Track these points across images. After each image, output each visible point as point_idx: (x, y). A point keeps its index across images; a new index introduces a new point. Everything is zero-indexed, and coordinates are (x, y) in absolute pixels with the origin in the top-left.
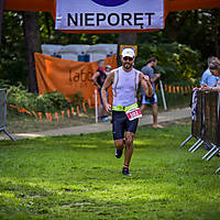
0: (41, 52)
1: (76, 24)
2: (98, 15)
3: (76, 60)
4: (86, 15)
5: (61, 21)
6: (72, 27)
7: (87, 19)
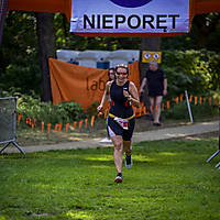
0: (56, 57)
1: (93, 26)
2: (117, 17)
3: (95, 67)
4: (104, 17)
5: (76, 23)
6: (89, 29)
7: (104, 21)
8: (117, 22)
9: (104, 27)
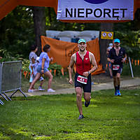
0: (45, 35)
1: (71, 16)
2: (87, 10)
4: (79, 9)
5: (60, 14)
6: (69, 18)
7: (79, 13)
8: (87, 13)
9: (79, 16)
